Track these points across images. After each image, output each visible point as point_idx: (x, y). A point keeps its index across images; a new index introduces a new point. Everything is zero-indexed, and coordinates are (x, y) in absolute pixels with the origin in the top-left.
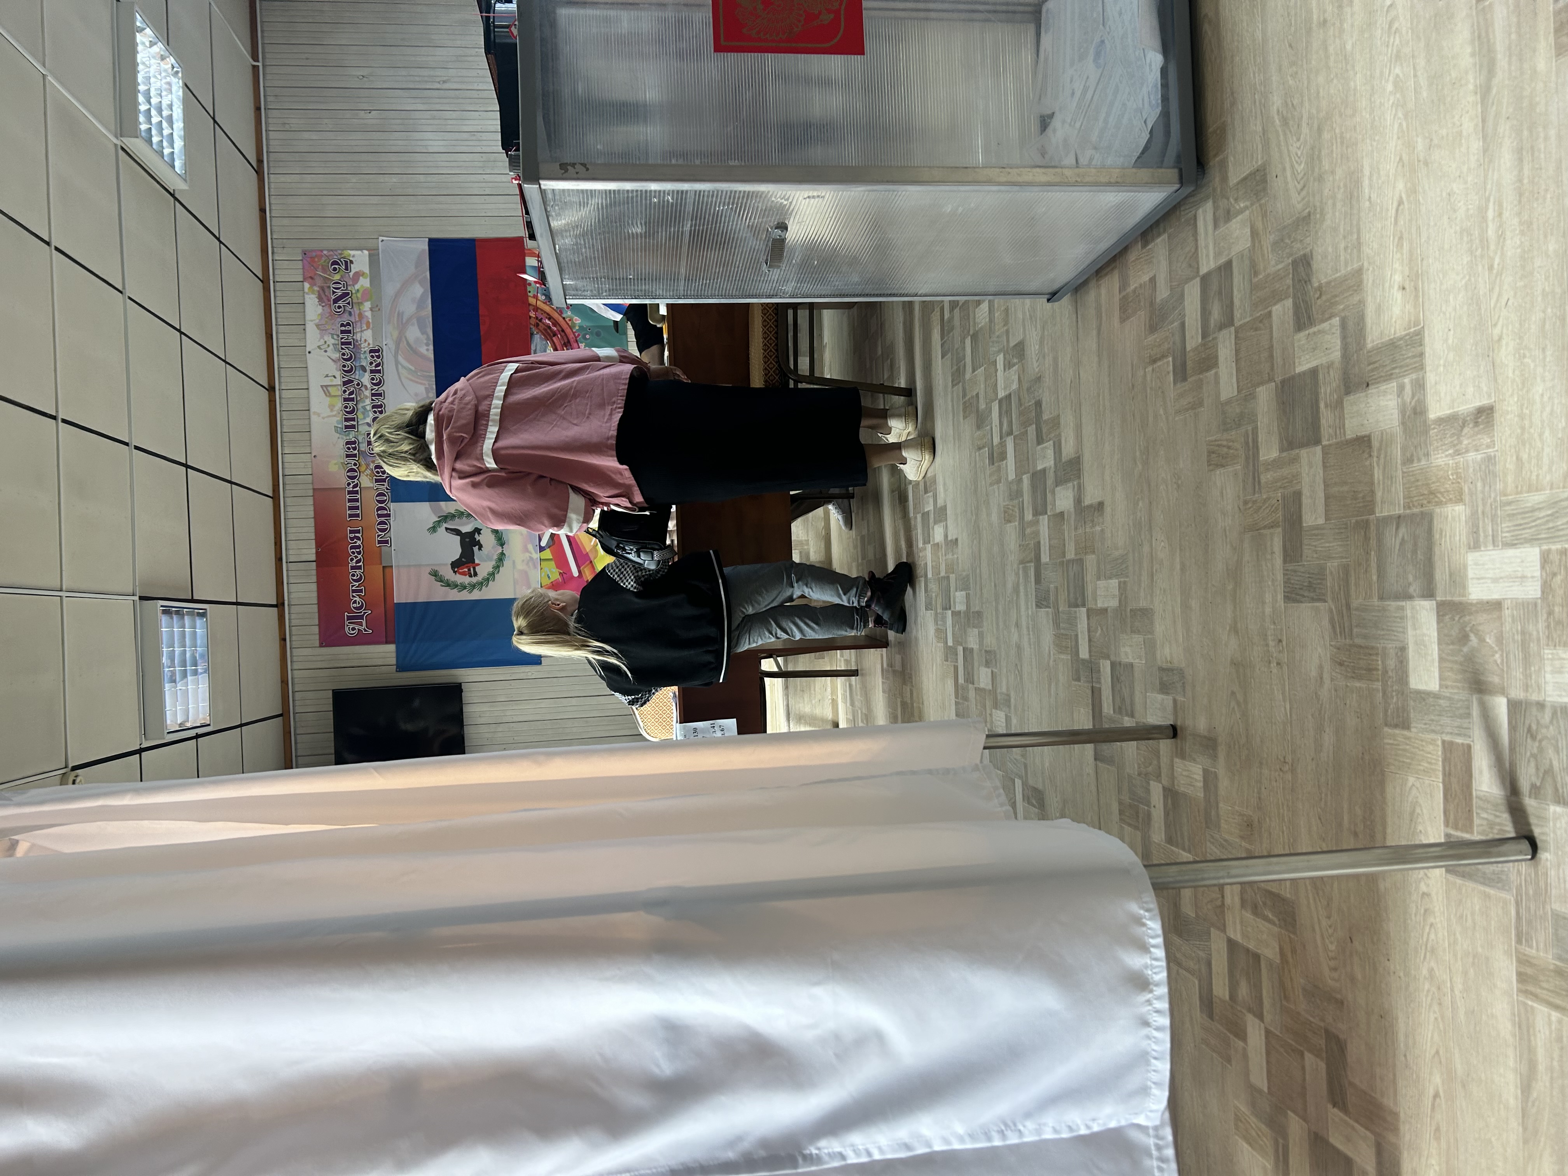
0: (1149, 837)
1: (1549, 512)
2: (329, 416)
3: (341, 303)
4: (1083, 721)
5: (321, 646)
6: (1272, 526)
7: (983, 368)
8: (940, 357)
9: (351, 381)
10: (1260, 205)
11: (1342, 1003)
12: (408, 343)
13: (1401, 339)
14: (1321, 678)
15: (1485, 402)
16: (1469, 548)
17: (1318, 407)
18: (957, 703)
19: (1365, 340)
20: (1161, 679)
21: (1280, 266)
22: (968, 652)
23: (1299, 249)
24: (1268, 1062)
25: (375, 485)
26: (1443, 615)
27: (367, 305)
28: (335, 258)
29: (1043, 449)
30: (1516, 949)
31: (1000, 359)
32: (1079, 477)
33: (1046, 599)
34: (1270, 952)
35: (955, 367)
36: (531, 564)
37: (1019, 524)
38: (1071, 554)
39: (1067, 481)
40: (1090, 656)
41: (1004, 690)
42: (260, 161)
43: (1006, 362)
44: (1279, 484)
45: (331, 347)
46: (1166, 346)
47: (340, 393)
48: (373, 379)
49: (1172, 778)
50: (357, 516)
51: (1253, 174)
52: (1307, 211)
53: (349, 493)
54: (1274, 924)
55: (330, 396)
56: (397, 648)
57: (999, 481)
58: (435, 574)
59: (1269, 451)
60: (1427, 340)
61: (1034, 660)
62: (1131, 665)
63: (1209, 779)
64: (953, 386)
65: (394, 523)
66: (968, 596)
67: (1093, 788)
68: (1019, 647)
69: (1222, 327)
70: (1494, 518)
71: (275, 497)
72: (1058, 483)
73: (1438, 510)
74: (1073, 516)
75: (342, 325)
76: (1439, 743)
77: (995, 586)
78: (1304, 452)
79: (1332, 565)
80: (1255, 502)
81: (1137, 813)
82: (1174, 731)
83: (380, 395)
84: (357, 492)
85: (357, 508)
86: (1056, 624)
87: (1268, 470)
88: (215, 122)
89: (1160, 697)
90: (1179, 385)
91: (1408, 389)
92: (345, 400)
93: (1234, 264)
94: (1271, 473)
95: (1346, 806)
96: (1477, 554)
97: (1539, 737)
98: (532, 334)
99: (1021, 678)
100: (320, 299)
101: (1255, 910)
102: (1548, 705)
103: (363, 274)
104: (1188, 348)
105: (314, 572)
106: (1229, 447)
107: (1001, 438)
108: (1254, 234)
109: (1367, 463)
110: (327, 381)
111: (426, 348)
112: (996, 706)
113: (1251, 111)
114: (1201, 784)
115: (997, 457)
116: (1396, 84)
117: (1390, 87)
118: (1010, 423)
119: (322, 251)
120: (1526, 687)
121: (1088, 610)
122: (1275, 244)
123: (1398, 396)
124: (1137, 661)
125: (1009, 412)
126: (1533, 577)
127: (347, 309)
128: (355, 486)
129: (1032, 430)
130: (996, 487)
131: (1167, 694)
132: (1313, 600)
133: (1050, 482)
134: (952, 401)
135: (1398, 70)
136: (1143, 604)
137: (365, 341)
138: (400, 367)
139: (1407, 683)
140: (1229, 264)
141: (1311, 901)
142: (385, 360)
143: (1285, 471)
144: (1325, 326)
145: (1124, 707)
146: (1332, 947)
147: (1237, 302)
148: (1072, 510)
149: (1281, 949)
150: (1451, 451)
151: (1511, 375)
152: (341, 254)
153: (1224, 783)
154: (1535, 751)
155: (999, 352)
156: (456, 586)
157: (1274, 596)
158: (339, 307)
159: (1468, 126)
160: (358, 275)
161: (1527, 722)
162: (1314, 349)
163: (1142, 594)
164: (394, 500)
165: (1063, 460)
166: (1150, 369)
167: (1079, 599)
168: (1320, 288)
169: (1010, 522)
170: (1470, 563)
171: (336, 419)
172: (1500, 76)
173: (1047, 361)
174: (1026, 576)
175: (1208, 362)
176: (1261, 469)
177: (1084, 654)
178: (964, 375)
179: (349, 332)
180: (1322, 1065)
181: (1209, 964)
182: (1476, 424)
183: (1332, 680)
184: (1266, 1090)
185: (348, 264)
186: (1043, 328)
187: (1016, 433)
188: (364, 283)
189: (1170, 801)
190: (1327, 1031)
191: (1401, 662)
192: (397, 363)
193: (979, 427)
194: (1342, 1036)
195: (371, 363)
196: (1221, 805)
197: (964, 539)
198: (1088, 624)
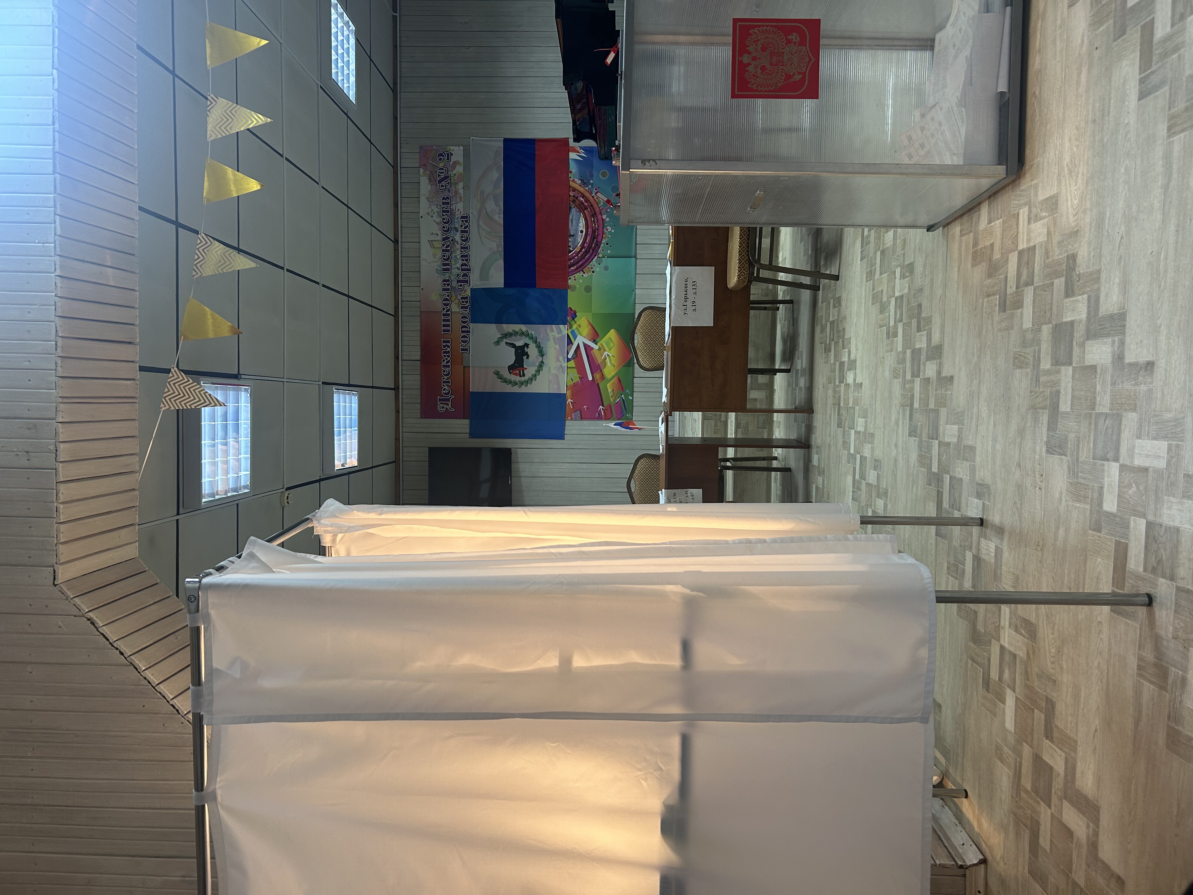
0: (963, 584)
1: (1173, 424)
2: (432, 262)
3: (443, 183)
4: (931, 511)
5: (421, 417)
6: (1044, 408)
7: (886, 274)
8: (859, 258)
9: (447, 238)
10: (1053, 217)
11: (1055, 681)
12: (486, 213)
13: (1115, 315)
14: (1061, 499)
15: (1150, 358)
16: (1137, 437)
17: (1072, 344)
18: (853, 492)
19: (1098, 311)
20: (977, 489)
21: (1060, 257)
22: (863, 459)
23: (1071, 249)
24: (1015, 715)
25: (462, 311)
26: (1122, 472)
27: (461, 185)
28: (441, 152)
29: (920, 335)
30: (1138, 653)
31: (898, 271)
32: (940, 358)
33: (915, 431)
34: (1021, 654)
35: (869, 269)
36: (560, 369)
37: (902, 381)
38: (932, 406)
39: (934, 359)
40: (938, 470)
41: (884, 486)
42: (395, 83)
43: (902, 274)
44: (1049, 384)
45: (436, 213)
46: (996, 288)
47: (440, 246)
48: (462, 237)
49: (978, 549)
50: (448, 331)
51: (1051, 198)
52: (1077, 228)
53: (444, 315)
54: (1024, 637)
55: (434, 248)
56: (470, 422)
57: (891, 351)
58: (497, 373)
59: (1046, 364)
60: (1127, 319)
61: (904, 469)
62: (961, 479)
63: (998, 551)
64: (867, 281)
65: (472, 338)
66: (866, 422)
67: (933, 552)
68: (896, 460)
69: (1027, 285)
70: (1149, 422)
71: (396, 316)
72: (928, 359)
73: (1124, 414)
74: (935, 382)
75: (444, 199)
76: (1114, 540)
77: (884, 418)
78: (1063, 368)
79: (1072, 436)
80: (1036, 392)
81: (957, 569)
82: (981, 522)
83: (466, 248)
84: (448, 315)
85: (448, 326)
86: (920, 447)
87: (1044, 375)
88: (371, 60)
89: (976, 500)
90: (1001, 314)
91: (1116, 344)
92: (444, 251)
93: (1037, 248)
94: (1046, 377)
95: (1066, 572)
96: (1140, 441)
97: (1158, 542)
98: (570, 208)
99: (896, 480)
100: (430, 180)
101: (1016, 630)
102: (1163, 525)
103: (459, 163)
104: (1008, 293)
105: (419, 368)
106: (1025, 357)
107: (895, 323)
108: (1049, 234)
109: (1094, 381)
110: (432, 238)
111: (498, 216)
112: (878, 496)
113: (1053, 160)
114: (993, 555)
115: (891, 334)
116: (1126, 169)
117: (1123, 170)
118: (902, 314)
119: (432, 146)
120: (1155, 515)
121: (939, 442)
122: (1059, 243)
123: (1112, 346)
124: (965, 477)
125: (901, 307)
126: (1163, 457)
127: (447, 187)
128: (448, 311)
129: (914, 322)
130: (889, 353)
131: (980, 499)
132: (1061, 454)
133: (923, 357)
134: (865, 291)
135: (1127, 162)
136: (970, 443)
137: (458, 210)
138: (480, 228)
139: (1102, 507)
140: (1035, 247)
141: (1045, 624)
142: (471, 224)
143: (1053, 378)
144: (1080, 298)
145: (955, 505)
146: (1053, 651)
147: (1036, 271)
148: (935, 377)
149: (1028, 651)
150: (1133, 383)
151: (1163, 347)
152: (445, 149)
153: (1006, 554)
154: (1156, 549)
155: (898, 266)
156: (511, 382)
157: (1041, 448)
158: (442, 186)
159: (1157, 205)
160: (456, 163)
161: (1154, 534)
162: (1073, 310)
163: (971, 437)
164: (474, 321)
165: (932, 345)
166: (986, 300)
167: (934, 435)
168: (1079, 275)
169: (897, 378)
170: (1137, 445)
171: (437, 264)
172: (1173, 183)
173: (926, 280)
174: (904, 414)
175: (1018, 304)
176: (1041, 374)
177: (935, 469)
178: (874, 275)
179: (448, 203)
180: (1043, 716)
181: (989, 660)
182: (1146, 370)
183: (1066, 501)
184: (1013, 732)
185: (449, 155)
186: (926, 257)
187: (904, 321)
188: (459, 169)
189: (976, 563)
190: (1047, 698)
191: (1100, 495)
192: (479, 226)
193: (881, 312)
194: (1054, 700)
195: (462, 226)
196: (1003, 567)
197: (866, 384)
198: (939, 451)
